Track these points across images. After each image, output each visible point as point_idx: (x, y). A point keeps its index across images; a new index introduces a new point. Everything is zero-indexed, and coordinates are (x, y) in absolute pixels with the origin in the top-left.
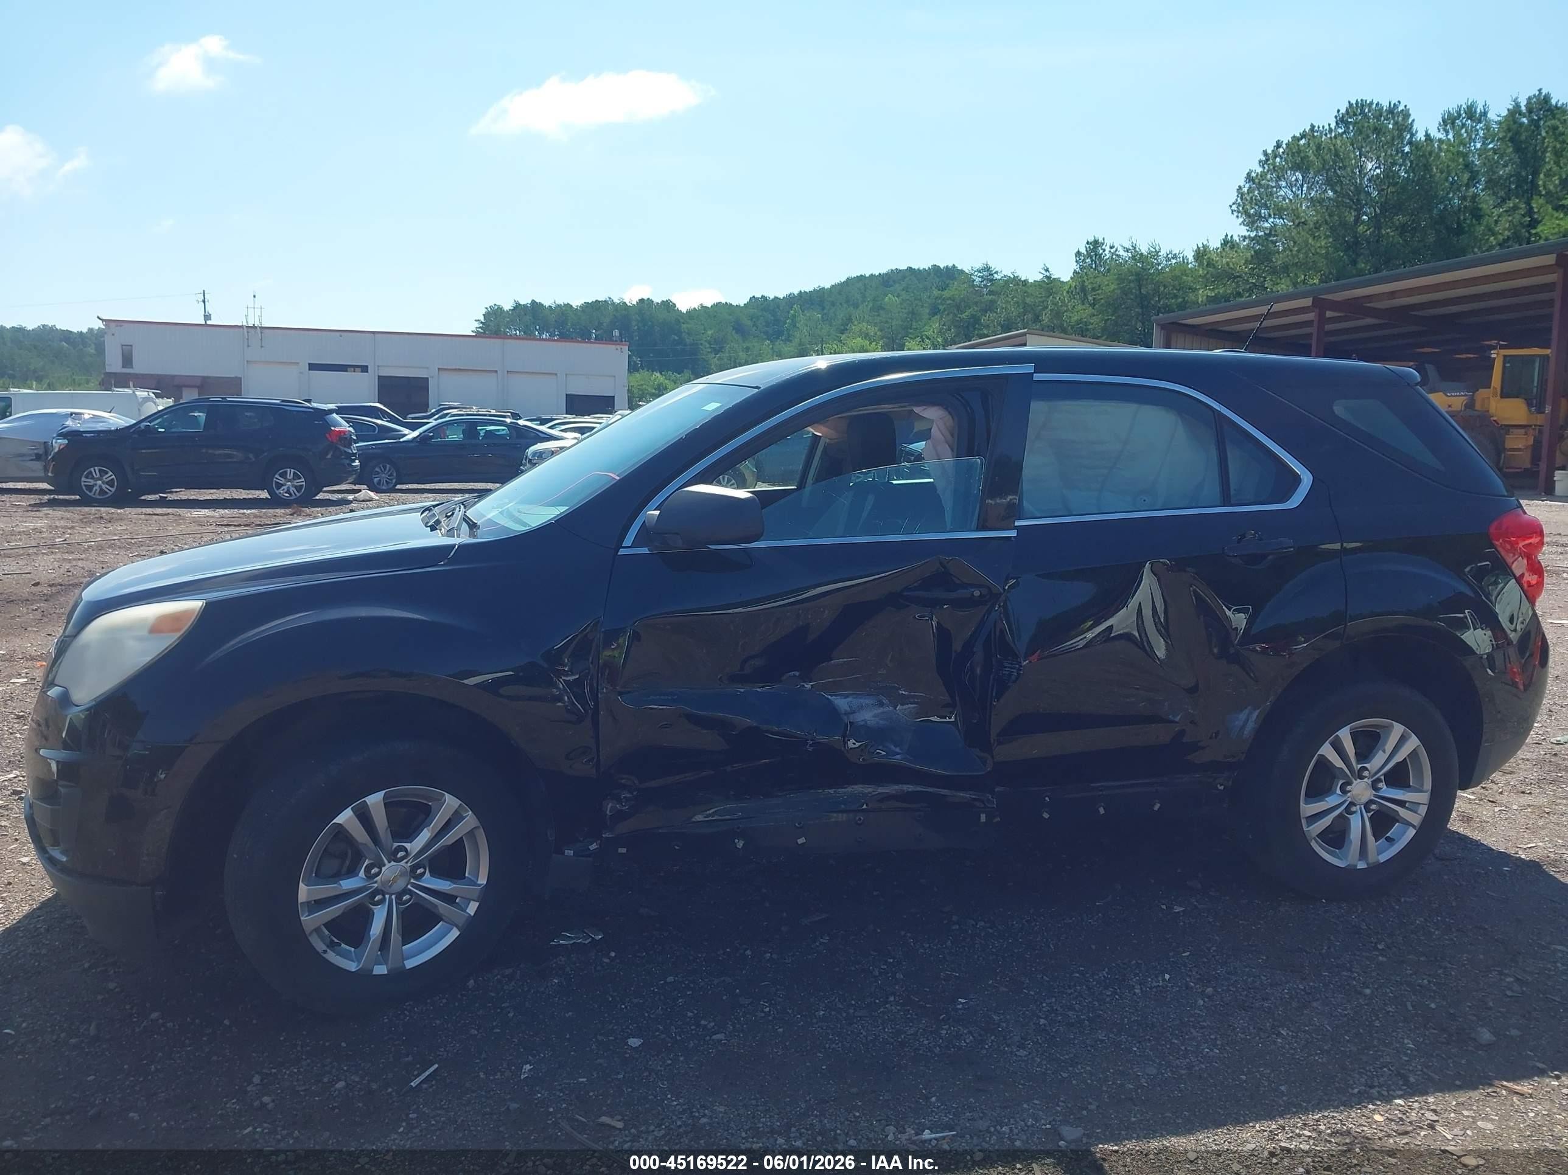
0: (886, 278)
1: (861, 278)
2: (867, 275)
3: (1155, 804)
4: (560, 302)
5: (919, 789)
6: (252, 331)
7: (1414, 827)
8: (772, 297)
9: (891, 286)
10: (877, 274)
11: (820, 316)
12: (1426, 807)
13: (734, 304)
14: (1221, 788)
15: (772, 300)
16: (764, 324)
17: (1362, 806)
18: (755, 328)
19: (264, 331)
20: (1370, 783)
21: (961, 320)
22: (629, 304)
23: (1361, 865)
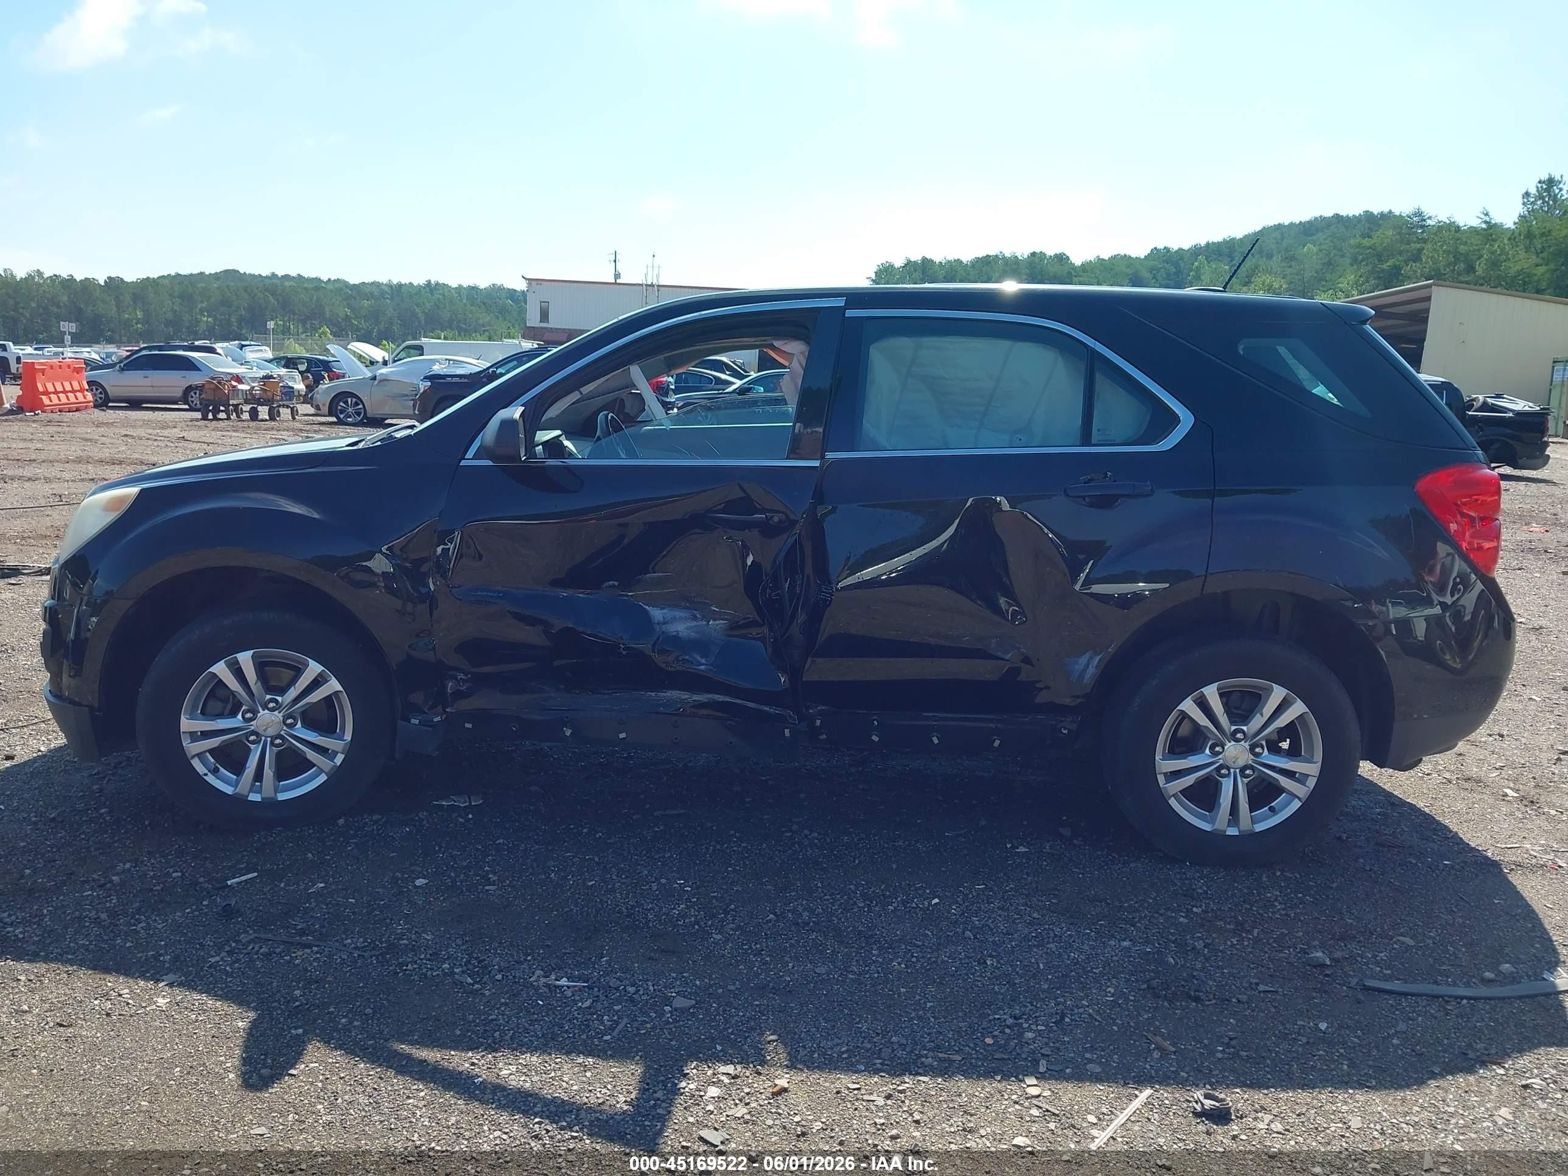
0: (1307, 226)
1: (1279, 227)
2: (1286, 224)
3: (994, 741)
4: (951, 258)
5: (728, 699)
6: (650, 289)
7: (1299, 799)
8: (1176, 248)
9: (1312, 235)
10: (1298, 222)
11: (1227, 267)
12: (1316, 779)
13: (1133, 256)
14: (1065, 732)
15: (1176, 251)
16: (1164, 276)
17: (1238, 770)
18: (1154, 281)
19: (661, 289)
20: (1248, 747)
21: (1383, 270)
22: (1020, 258)
23: (1232, 831)
